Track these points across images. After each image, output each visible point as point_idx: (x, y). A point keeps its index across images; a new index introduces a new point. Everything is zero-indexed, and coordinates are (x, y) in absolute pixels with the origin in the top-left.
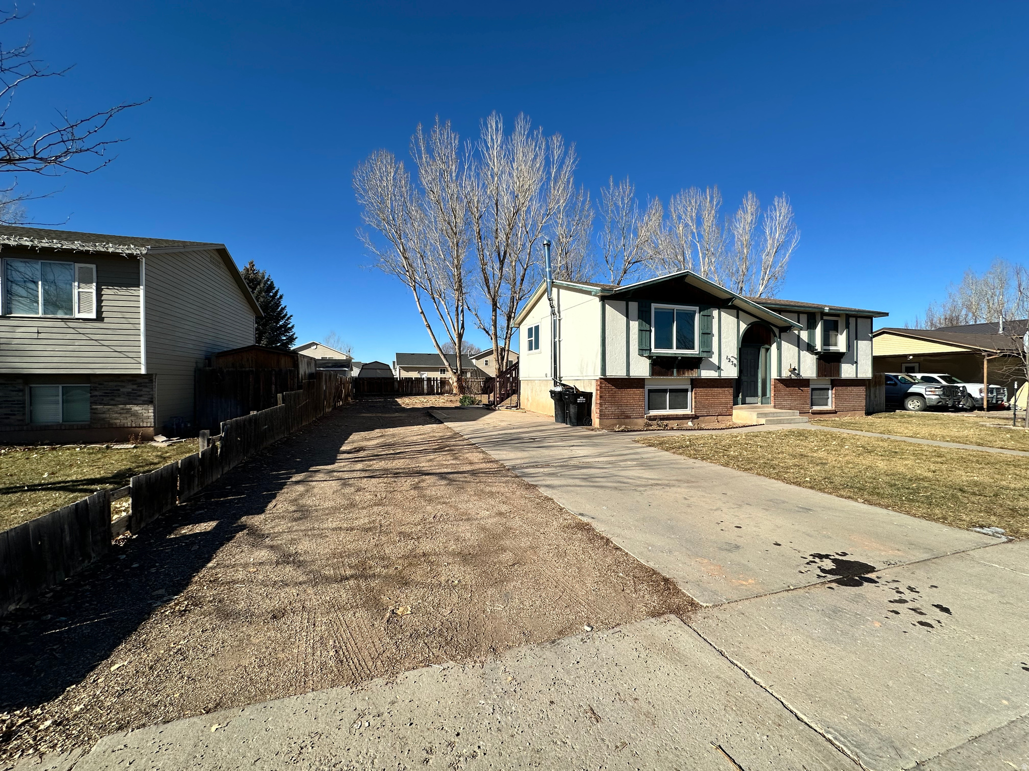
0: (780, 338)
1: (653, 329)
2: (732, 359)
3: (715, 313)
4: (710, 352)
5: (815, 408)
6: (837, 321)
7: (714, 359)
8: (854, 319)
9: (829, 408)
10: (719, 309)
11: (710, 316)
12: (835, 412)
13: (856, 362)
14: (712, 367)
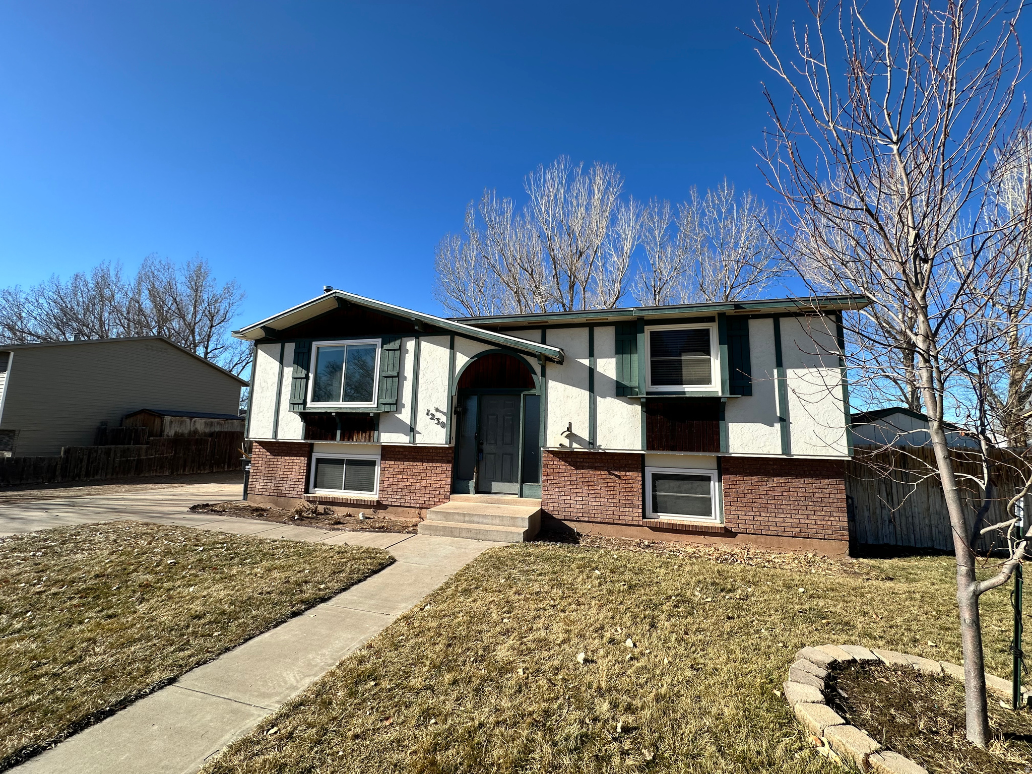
0: (544, 374)
1: (311, 376)
2: (438, 415)
3: (410, 345)
4: (397, 404)
5: (665, 518)
6: (708, 330)
7: (405, 416)
8: (770, 322)
9: (714, 521)
10: (417, 338)
11: (401, 350)
12: (727, 533)
13: (784, 420)
14: (399, 427)
